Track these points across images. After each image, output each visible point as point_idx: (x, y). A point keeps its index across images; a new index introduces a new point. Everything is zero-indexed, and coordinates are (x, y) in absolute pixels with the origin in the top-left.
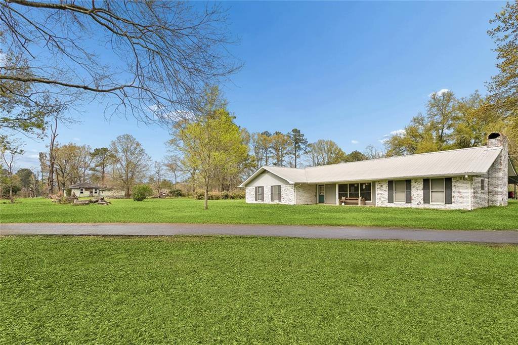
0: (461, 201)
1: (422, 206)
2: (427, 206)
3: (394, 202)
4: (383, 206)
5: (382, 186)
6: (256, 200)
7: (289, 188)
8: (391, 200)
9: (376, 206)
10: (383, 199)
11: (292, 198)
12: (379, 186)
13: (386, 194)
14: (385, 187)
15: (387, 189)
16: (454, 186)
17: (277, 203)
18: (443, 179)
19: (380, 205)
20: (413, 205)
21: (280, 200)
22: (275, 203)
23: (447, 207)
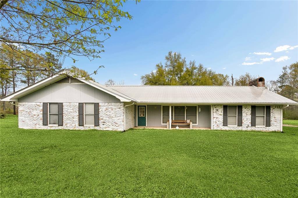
0: (275, 125)
1: (249, 129)
2: (253, 128)
3: (228, 126)
4: (219, 129)
5: (217, 110)
6: (45, 123)
7: (113, 107)
8: (225, 123)
9: (212, 129)
10: (218, 123)
11: (120, 122)
12: (215, 110)
13: (221, 118)
14: (221, 111)
15: (222, 114)
16: (272, 112)
17: (92, 128)
18: (264, 107)
19: (215, 129)
20: (244, 128)
21: (97, 124)
22: (87, 129)
23: (267, 129)
